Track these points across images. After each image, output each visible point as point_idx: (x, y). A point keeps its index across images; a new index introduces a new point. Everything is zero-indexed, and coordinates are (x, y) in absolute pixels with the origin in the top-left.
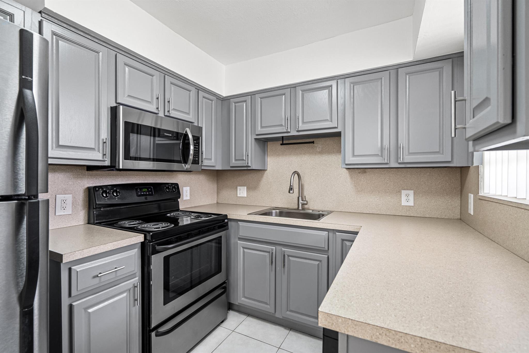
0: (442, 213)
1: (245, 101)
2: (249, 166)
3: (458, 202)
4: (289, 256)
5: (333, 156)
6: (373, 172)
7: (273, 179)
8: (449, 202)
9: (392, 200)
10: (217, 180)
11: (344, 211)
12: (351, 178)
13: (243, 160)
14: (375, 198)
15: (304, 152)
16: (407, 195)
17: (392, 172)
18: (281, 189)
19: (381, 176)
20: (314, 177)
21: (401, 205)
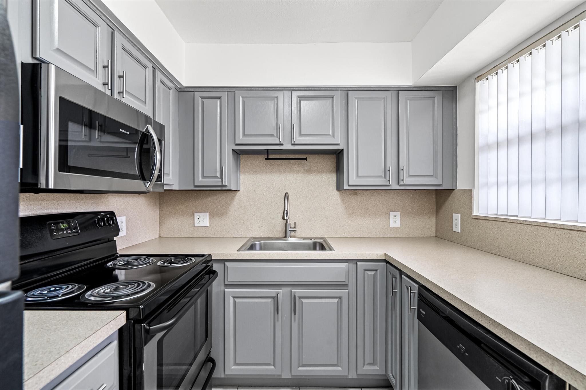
0: (423, 232)
1: (220, 98)
2: (226, 186)
3: (434, 221)
4: (300, 298)
5: (323, 175)
6: (364, 193)
7: (249, 202)
8: (427, 221)
9: (382, 222)
10: (160, 204)
11: (335, 237)
12: (342, 200)
13: (216, 177)
14: (366, 221)
15: (289, 170)
16: (395, 217)
17: (381, 194)
18: (260, 214)
19: (372, 198)
20: (301, 199)
21: (389, 226)
